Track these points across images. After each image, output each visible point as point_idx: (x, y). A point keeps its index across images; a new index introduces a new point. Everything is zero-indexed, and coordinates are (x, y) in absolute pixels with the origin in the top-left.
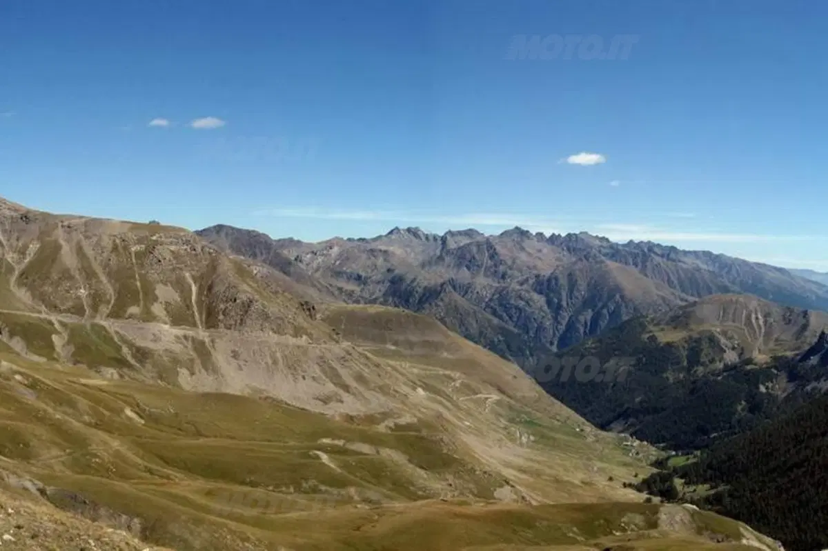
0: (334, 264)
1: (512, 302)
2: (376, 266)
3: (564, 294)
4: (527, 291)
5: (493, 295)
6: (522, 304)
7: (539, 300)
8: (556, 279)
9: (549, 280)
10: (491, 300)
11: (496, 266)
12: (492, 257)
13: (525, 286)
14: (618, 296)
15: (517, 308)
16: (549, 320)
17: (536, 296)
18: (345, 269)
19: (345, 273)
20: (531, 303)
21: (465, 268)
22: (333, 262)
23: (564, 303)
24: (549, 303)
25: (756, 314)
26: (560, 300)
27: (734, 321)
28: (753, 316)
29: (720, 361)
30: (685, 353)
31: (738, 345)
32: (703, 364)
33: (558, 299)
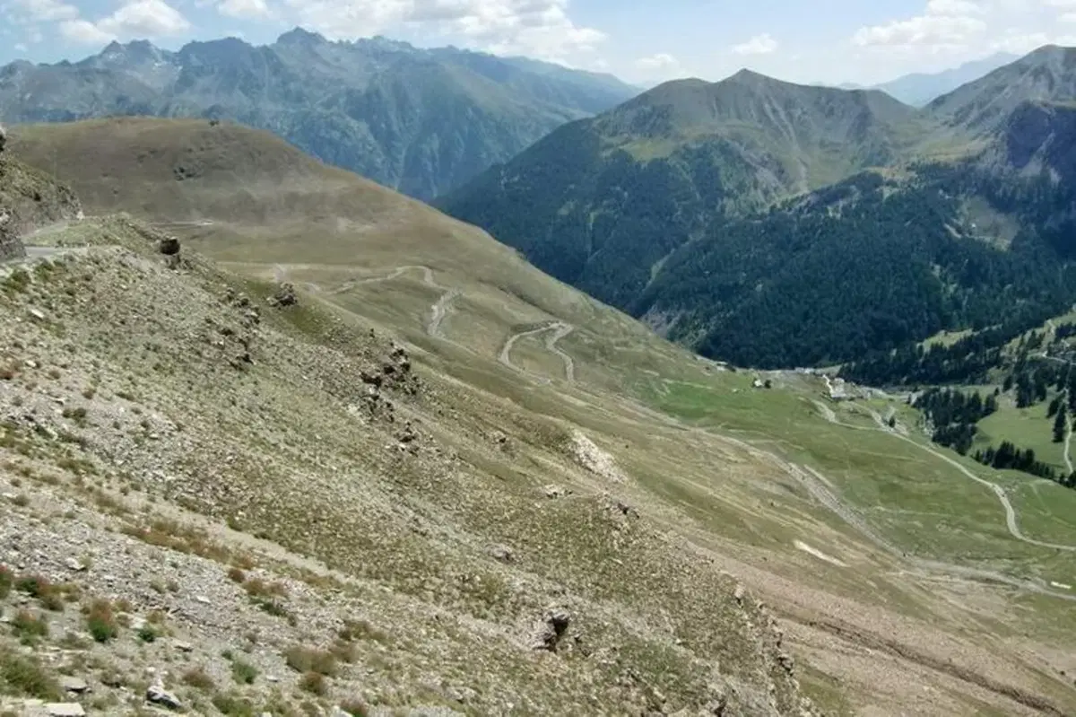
0: (21, 99)
1: (322, 133)
2: (94, 95)
3: (392, 116)
4: (339, 115)
5: (294, 125)
6: (336, 135)
7: (359, 127)
8: (377, 93)
9: (368, 95)
10: (290, 134)
11: (284, 83)
12: (276, 72)
13: (335, 109)
14: (470, 112)
15: (331, 142)
16: (379, 156)
17: (353, 123)
18: (41, 105)
19: (44, 111)
20: (350, 134)
21: (240, 93)
22: (18, 96)
23: (395, 128)
24: (374, 129)
25: (770, 103)
26: (389, 126)
27: (739, 117)
28: (767, 106)
29: (756, 188)
30: (689, 178)
31: (769, 156)
32: (729, 194)
33: (386, 125)
